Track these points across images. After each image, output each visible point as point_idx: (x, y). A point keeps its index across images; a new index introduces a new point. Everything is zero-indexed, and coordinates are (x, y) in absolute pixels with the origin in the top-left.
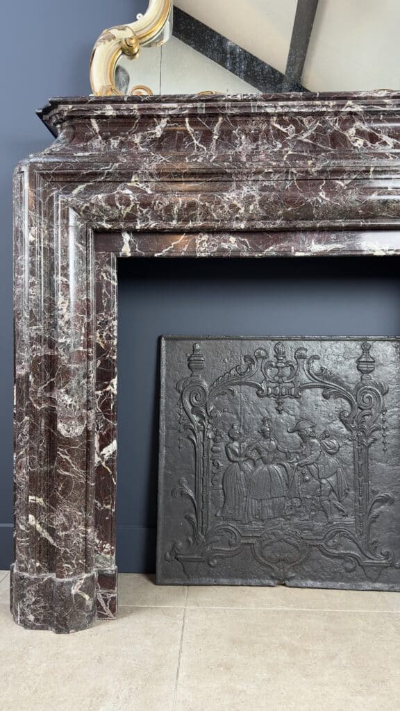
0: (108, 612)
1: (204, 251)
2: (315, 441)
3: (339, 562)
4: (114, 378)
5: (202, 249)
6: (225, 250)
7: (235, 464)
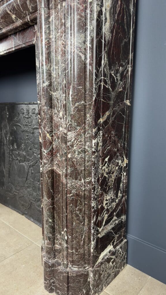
7: (14, 161)
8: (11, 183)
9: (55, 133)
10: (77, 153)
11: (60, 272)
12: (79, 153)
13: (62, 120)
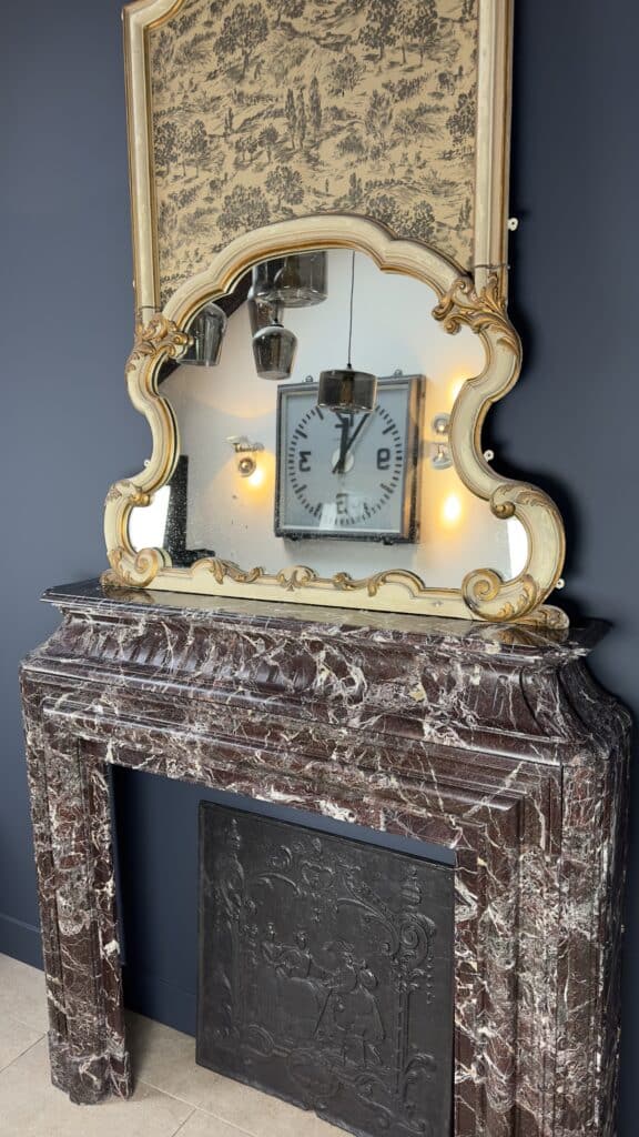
1: (174, 773)
2: (351, 968)
3: (371, 1113)
4: (109, 878)
5: (172, 771)
6: (192, 776)
7: (269, 968)
8: (261, 1023)
9: (520, 1041)
12: (579, 1084)
13: (548, 1031)
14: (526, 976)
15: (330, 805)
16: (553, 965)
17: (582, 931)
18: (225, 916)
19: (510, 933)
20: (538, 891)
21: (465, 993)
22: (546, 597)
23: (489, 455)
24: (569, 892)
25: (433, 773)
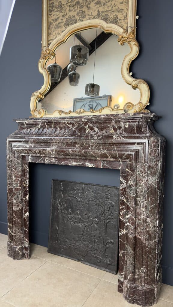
0: (27, 257)
1: (47, 162)
2: (91, 218)
3: (96, 259)
4: (27, 195)
5: (46, 161)
6: (52, 162)
7: (69, 222)
8: (66, 238)
9: (137, 217)
10: (151, 228)
11: (140, 290)
12: (152, 228)
13: (144, 212)
14: (138, 199)
15: (88, 164)
16: (146, 193)
17: (153, 184)
18: (58, 209)
19: (134, 186)
20: (142, 175)
21: (123, 209)
22: (145, 107)
23: (131, 73)
24: (150, 173)
25: (115, 148)
